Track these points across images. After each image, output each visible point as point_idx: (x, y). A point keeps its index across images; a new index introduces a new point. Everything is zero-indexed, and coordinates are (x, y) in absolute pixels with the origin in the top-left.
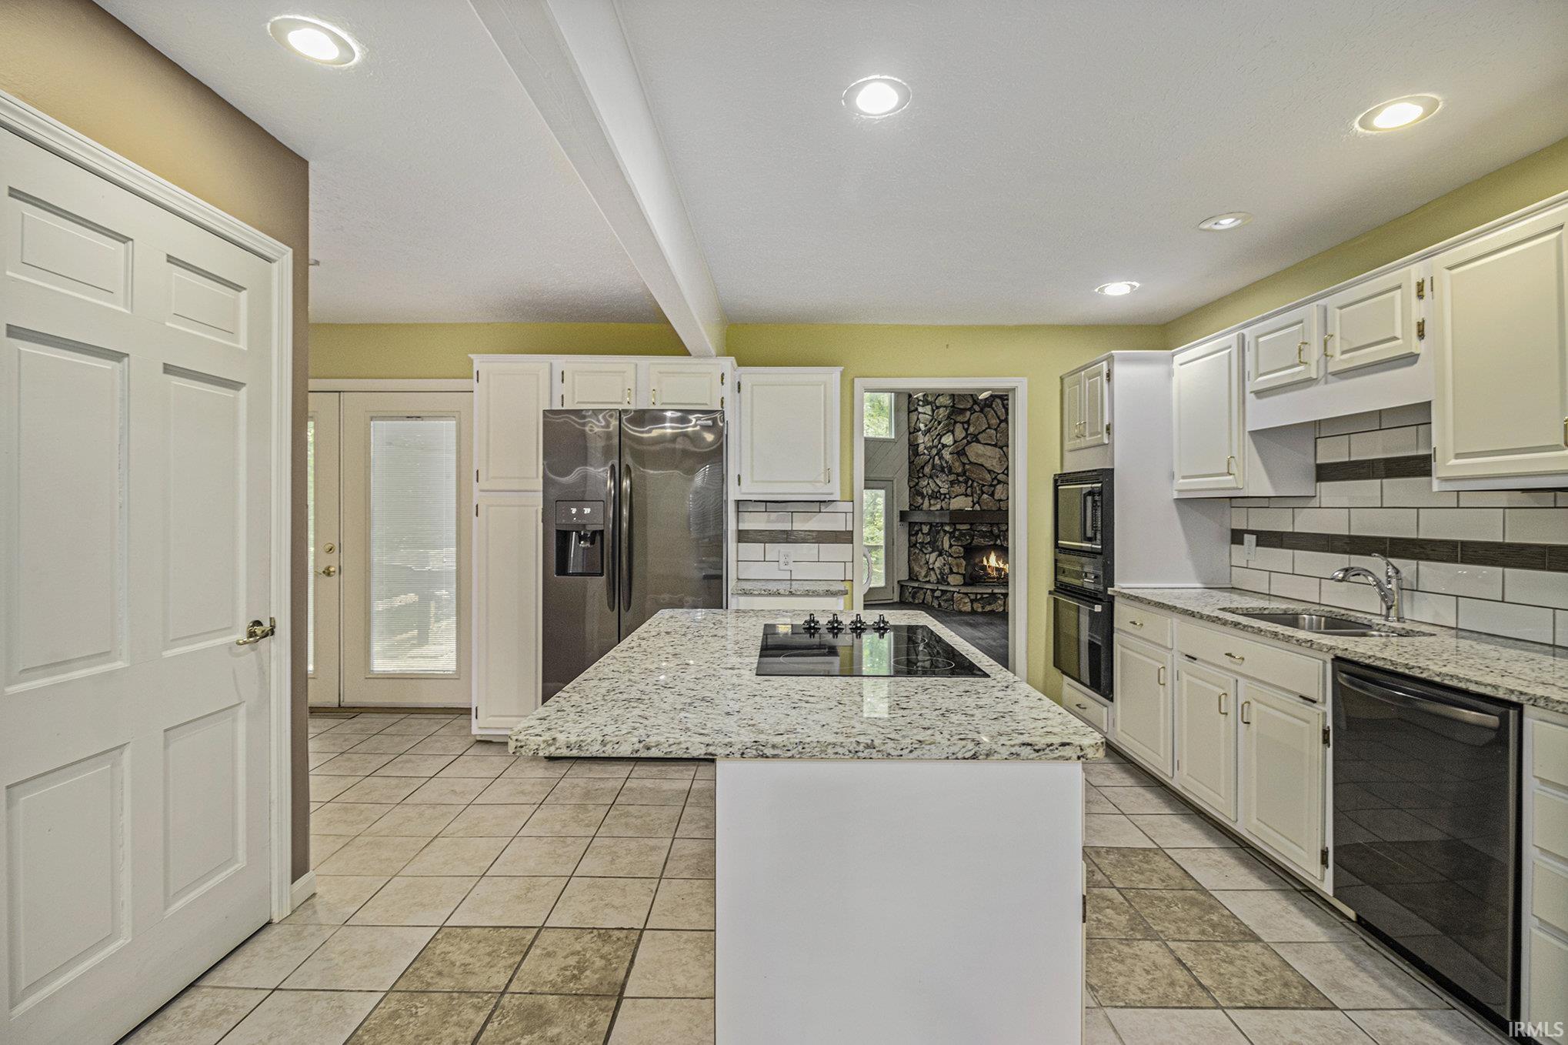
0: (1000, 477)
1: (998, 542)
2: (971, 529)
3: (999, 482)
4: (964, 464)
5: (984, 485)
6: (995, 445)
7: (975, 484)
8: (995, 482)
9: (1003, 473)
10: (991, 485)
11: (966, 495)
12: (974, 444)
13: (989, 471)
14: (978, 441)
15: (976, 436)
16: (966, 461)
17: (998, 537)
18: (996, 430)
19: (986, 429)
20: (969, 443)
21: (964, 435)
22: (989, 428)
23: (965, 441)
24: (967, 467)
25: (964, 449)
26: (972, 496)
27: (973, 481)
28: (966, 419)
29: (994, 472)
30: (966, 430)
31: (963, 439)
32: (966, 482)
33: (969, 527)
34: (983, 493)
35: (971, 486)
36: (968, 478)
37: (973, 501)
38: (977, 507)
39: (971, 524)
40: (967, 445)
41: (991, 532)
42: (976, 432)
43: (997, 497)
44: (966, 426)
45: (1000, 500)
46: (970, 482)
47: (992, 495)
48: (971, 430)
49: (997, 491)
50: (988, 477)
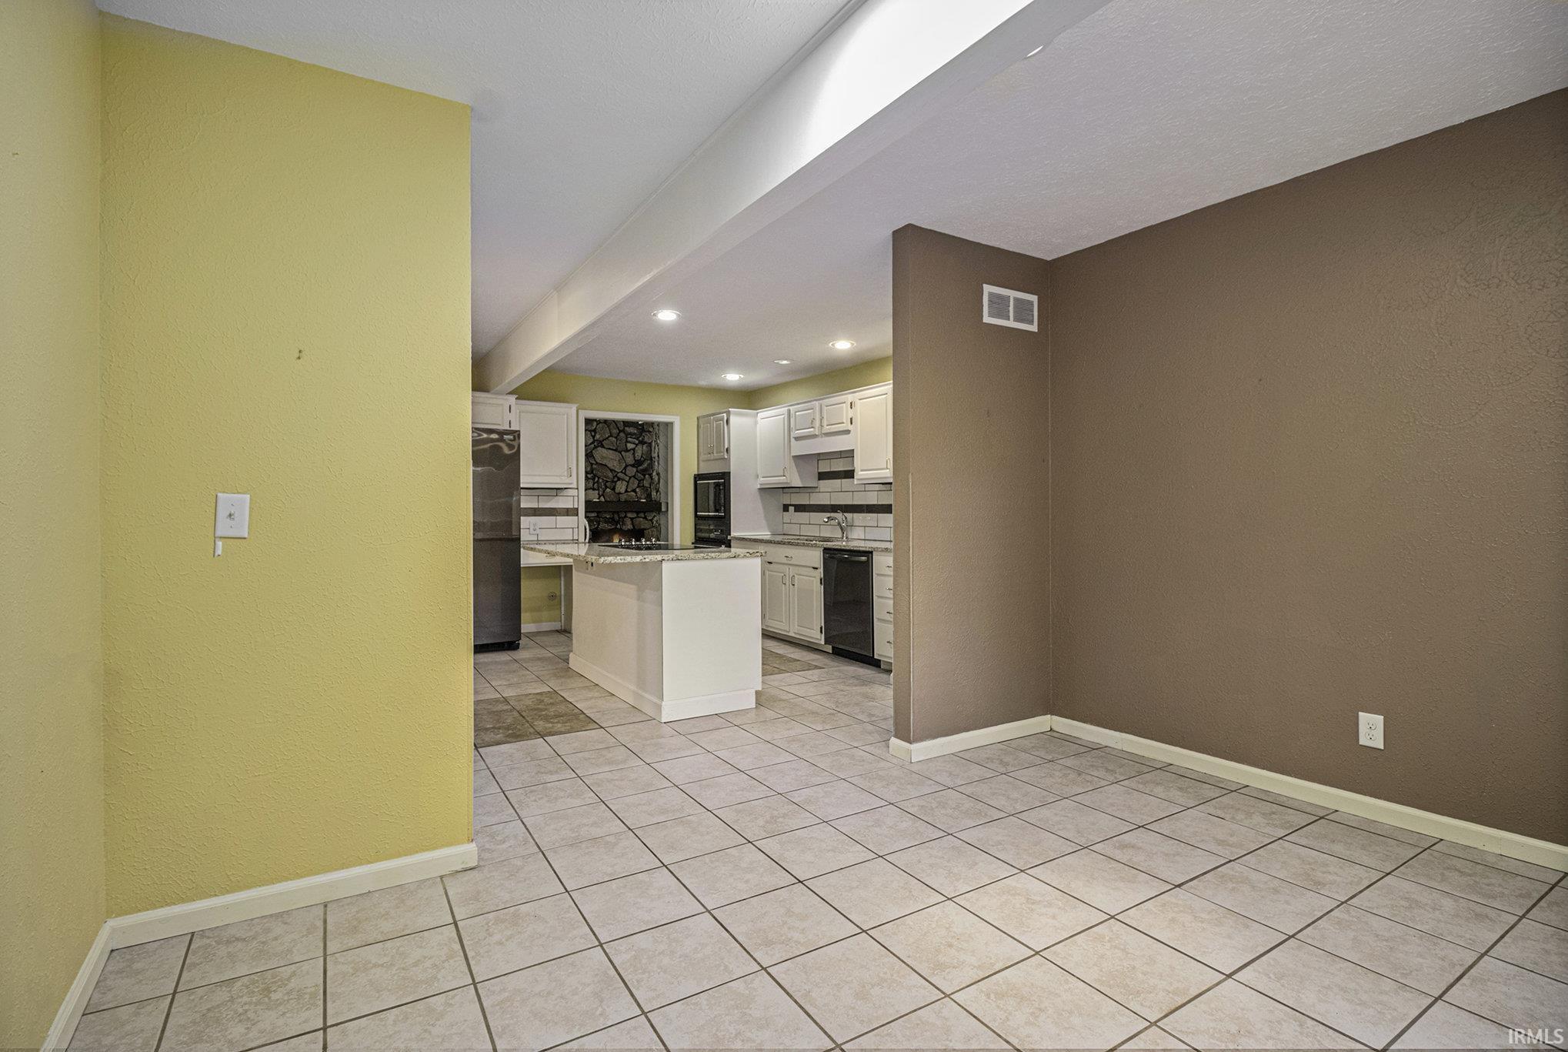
0: (620, 475)
1: (618, 526)
2: (598, 516)
3: (619, 479)
4: (592, 464)
5: (607, 482)
6: (616, 450)
7: (601, 481)
8: (616, 479)
9: (621, 472)
10: (613, 482)
11: (594, 489)
12: (599, 448)
13: (611, 470)
14: (603, 447)
15: (601, 442)
16: (593, 462)
17: (617, 522)
18: (616, 438)
19: (609, 437)
20: (596, 447)
21: (592, 440)
22: (611, 436)
23: (593, 445)
24: (594, 466)
25: (591, 452)
26: (598, 490)
27: (599, 478)
28: (593, 428)
29: (615, 471)
30: (594, 437)
31: (591, 444)
32: (593, 479)
33: (596, 515)
34: (606, 487)
35: (598, 481)
36: (595, 476)
37: (599, 494)
38: (602, 499)
39: (598, 512)
40: (594, 449)
41: (613, 519)
42: (601, 439)
43: (617, 491)
44: (593, 434)
45: (620, 493)
46: (597, 479)
47: (613, 489)
48: (598, 436)
49: (617, 486)
50: (610, 475)
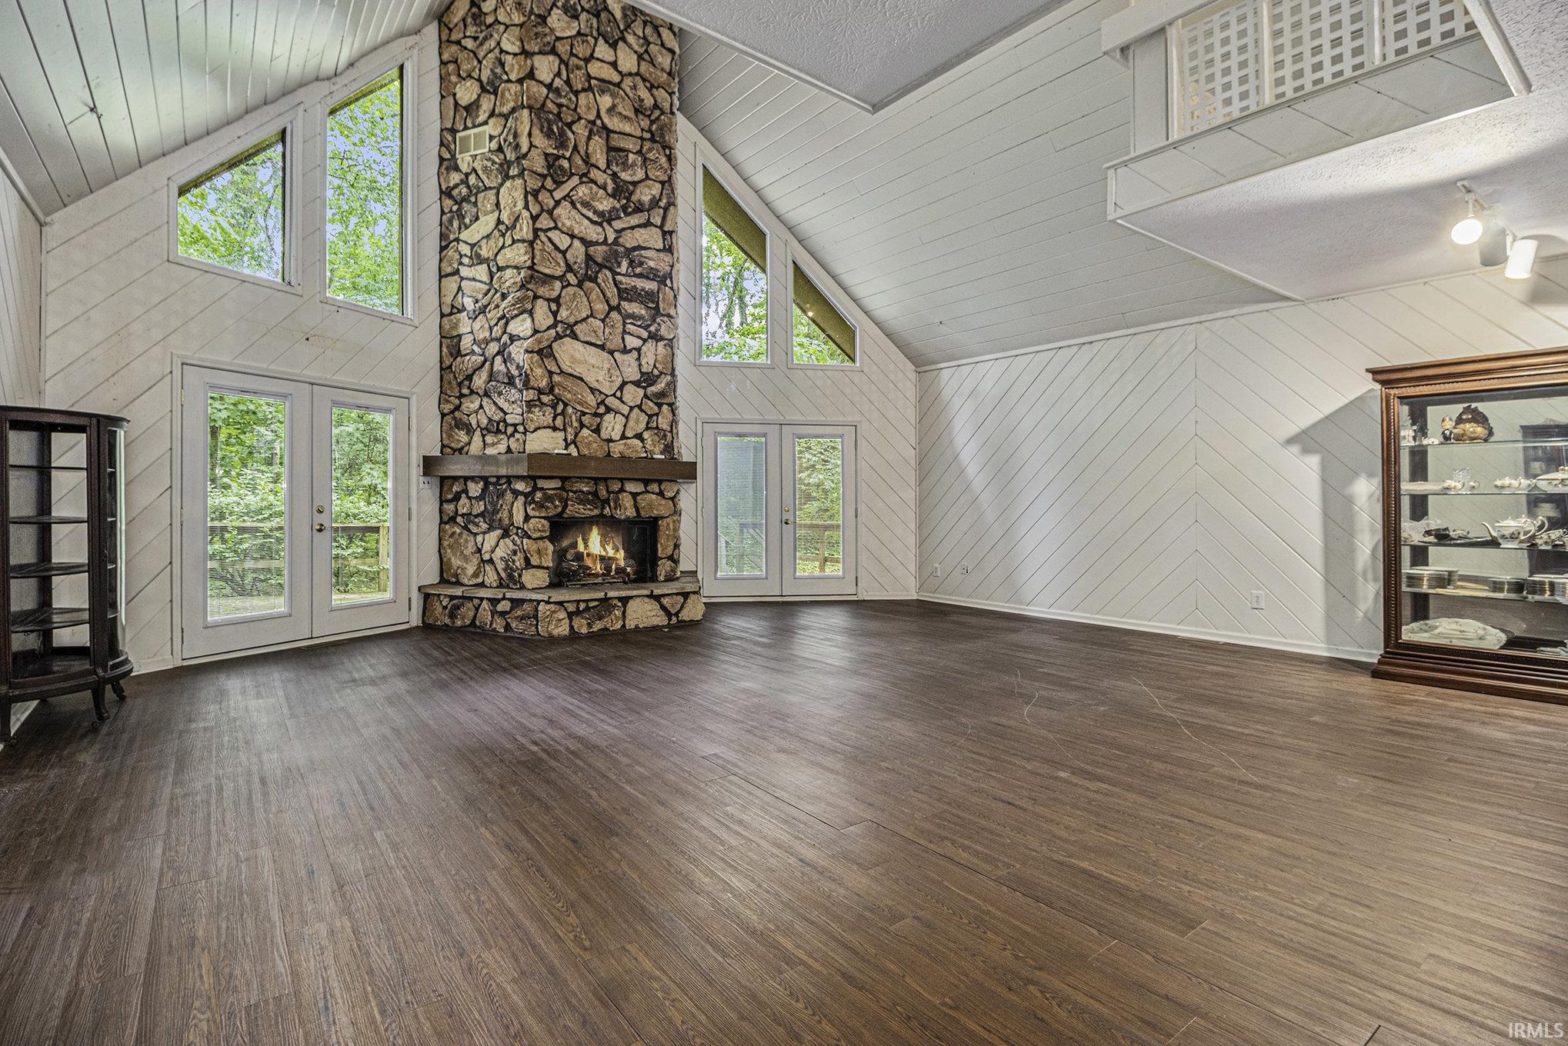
0: (610, 401)
1: (607, 511)
2: (562, 488)
3: (609, 410)
4: (551, 373)
5: (584, 414)
6: (602, 347)
7: (570, 410)
8: (602, 410)
9: (614, 395)
10: (596, 415)
11: (555, 429)
12: (567, 340)
13: (593, 390)
14: (575, 337)
15: (571, 326)
16: (554, 369)
17: (607, 501)
18: (603, 321)
19: (588, 317)
20: (558, 337)
21: (551, 321)
22: (592, 315)
23: (553, 332)
24: (556, 378)
25: (550, 346)
26: (565, 430)
27: (566, 405)
28: (555, 294)
29: (601, 392)
30: (555, 314)
31: (549, 328)
32: (554, 407)
33: (558, 484)
34: (582, 425)
35: (563, 413)
36: (558, 399)
37: (565, 440)
38: (574, 452)
39: (564, 479)
40: (555, 340)
41: (595, 494)
42: (572, 320)
43: (604, 434)
44: (554, 307)
45: (610, 440)
46: (560, 407)
47: (597, 430)
48: (563, 314)
49: (605, 425)
50: (591, 400)
